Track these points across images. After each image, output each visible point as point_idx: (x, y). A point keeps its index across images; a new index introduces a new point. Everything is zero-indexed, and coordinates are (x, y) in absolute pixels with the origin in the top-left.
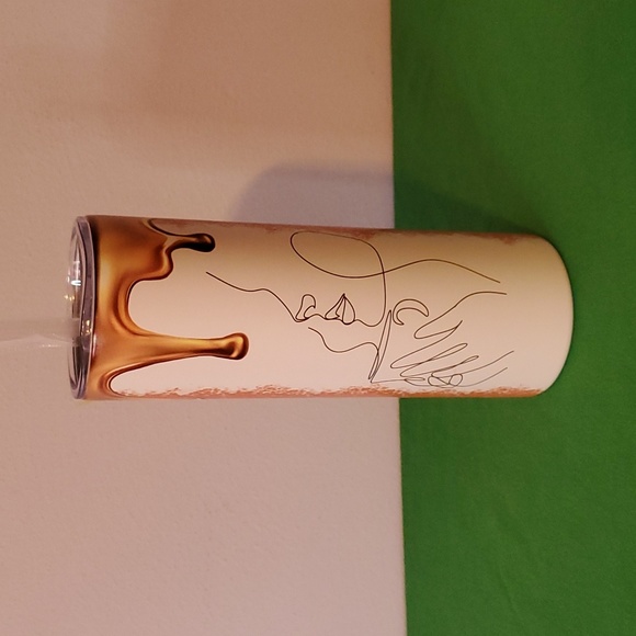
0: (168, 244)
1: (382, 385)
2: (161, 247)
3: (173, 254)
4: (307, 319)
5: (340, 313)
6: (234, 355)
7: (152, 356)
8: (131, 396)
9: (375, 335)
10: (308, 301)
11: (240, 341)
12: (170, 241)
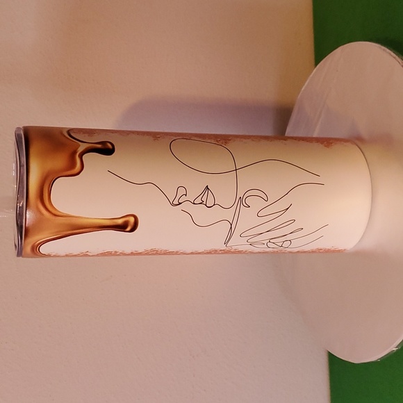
0: (80, 150)
1: (236, 247)
2: (75, 152)
3: (85, 157)
4: (180, 204)
5: (204, 199)
6: (128, 229)
7: (70, 230)
8: (55, 256)
9: (229, 214)
10: (182, 191)
11: (132, 220)
12: (82, 147)
